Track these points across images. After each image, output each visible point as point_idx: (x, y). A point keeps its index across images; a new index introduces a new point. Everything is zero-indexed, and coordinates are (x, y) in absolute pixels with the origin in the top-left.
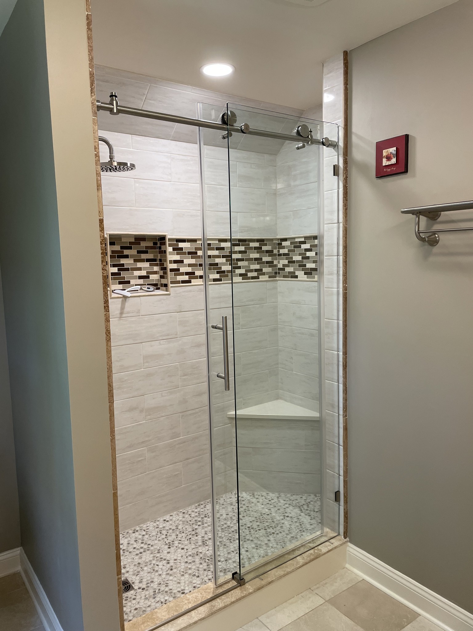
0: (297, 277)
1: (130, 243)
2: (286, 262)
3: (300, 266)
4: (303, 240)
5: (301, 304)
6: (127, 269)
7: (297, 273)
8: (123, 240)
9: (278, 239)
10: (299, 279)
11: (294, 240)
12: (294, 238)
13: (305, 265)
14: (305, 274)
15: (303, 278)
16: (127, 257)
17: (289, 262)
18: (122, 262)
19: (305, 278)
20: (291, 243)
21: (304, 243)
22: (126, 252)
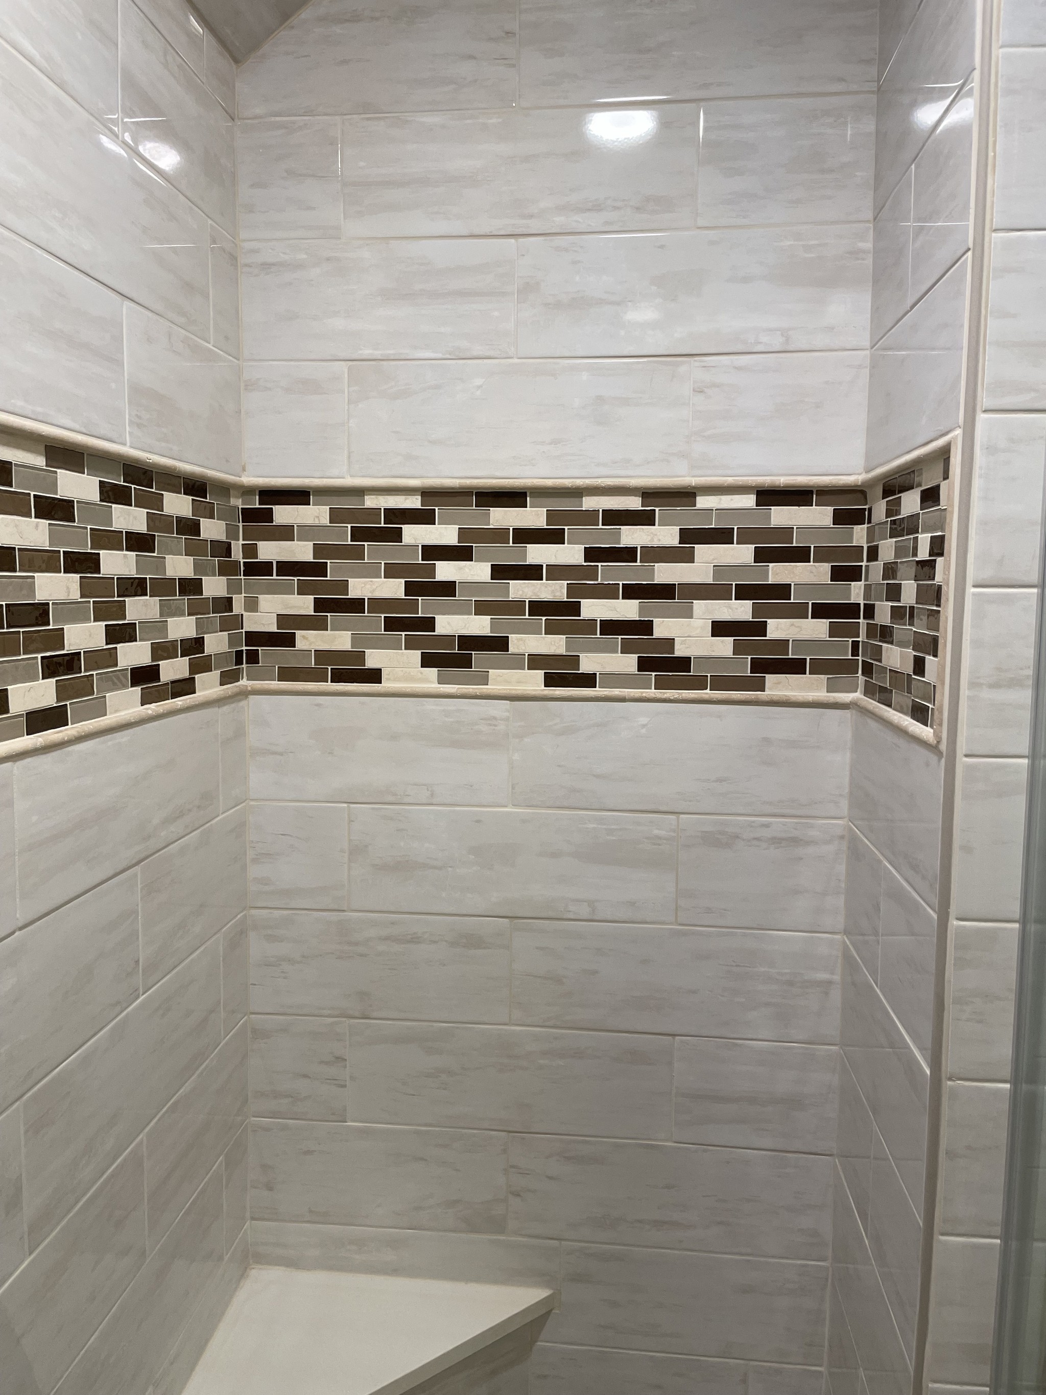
0: (374, 676)
2: (304, 605)
3: (392, 625)
4: (414, 502)
5: (406, 800)
7: (374, 659)
9: (247, 491)
10: (387, 684)
11: (355, 499)
12: (360, 492)
13: (429, 624)
14: (427, 661)
15: (412, 679)
17: (320, 605)
19: (432, 682)
20: (336, 516)
21: (424, 517)
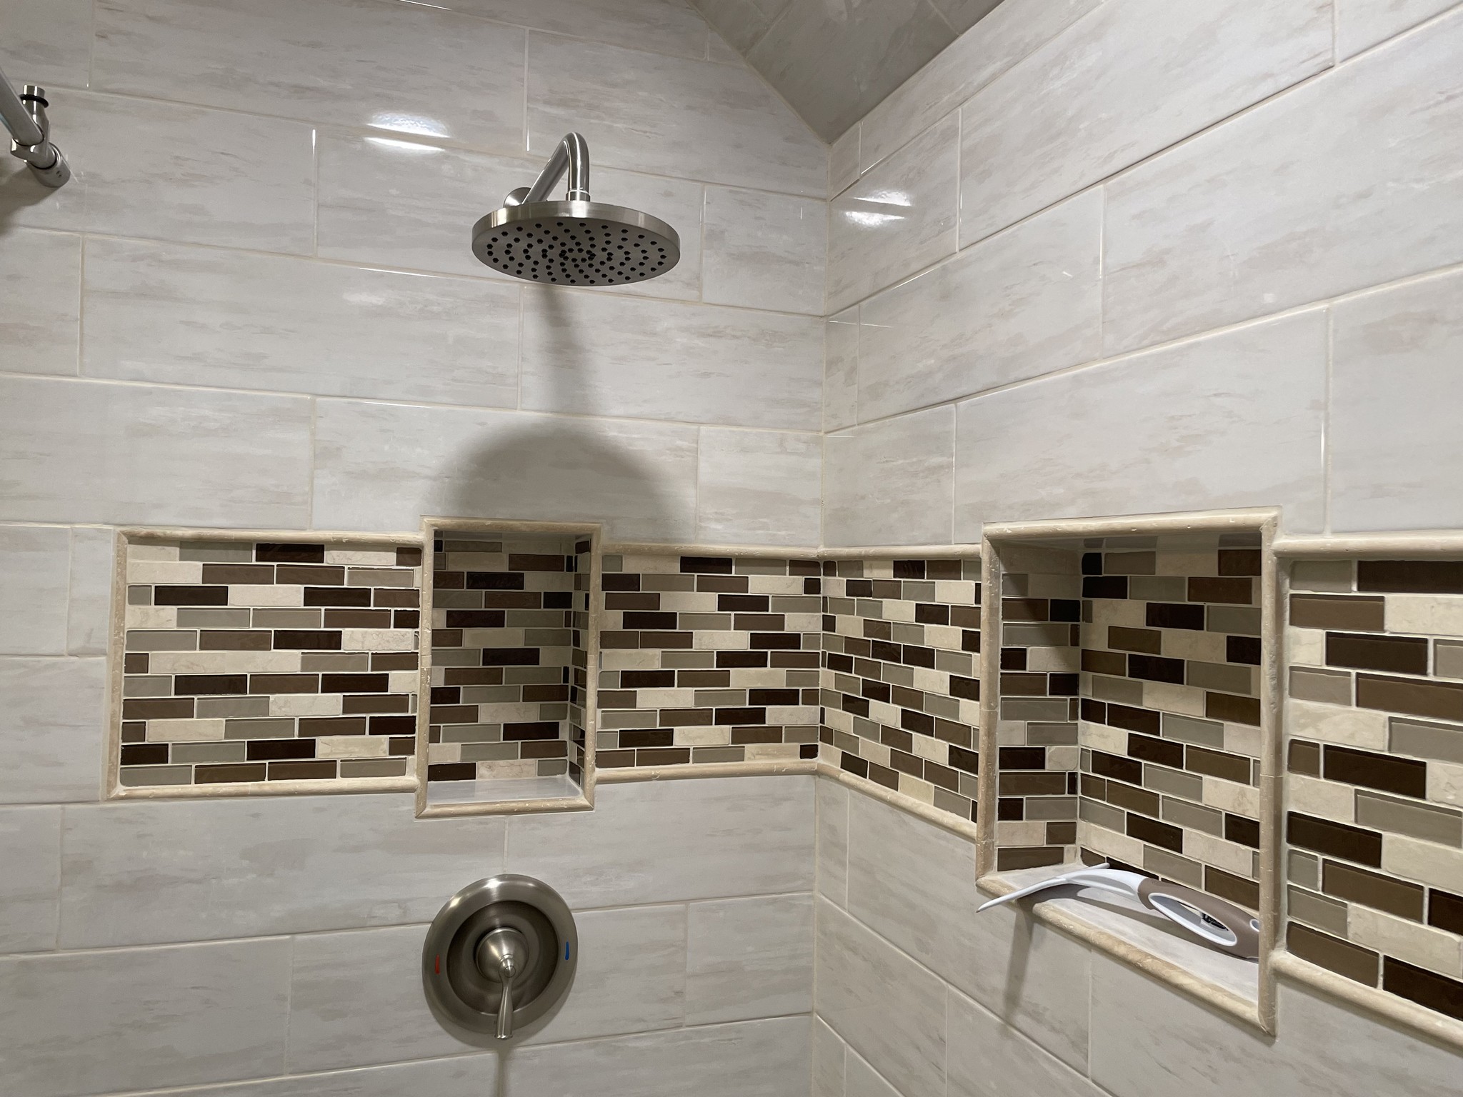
1: (1198, 586)
6: (1170, 754)
8: (1165, 567)
16: (1171, 672)
18: (1148, 704)
22: (1174, 643)
